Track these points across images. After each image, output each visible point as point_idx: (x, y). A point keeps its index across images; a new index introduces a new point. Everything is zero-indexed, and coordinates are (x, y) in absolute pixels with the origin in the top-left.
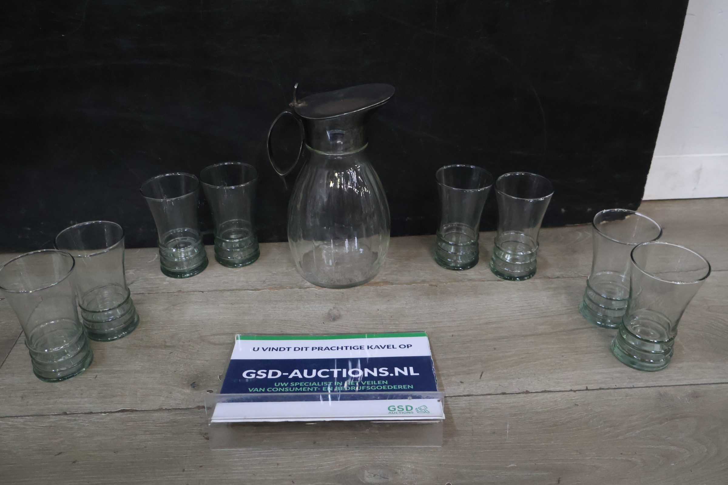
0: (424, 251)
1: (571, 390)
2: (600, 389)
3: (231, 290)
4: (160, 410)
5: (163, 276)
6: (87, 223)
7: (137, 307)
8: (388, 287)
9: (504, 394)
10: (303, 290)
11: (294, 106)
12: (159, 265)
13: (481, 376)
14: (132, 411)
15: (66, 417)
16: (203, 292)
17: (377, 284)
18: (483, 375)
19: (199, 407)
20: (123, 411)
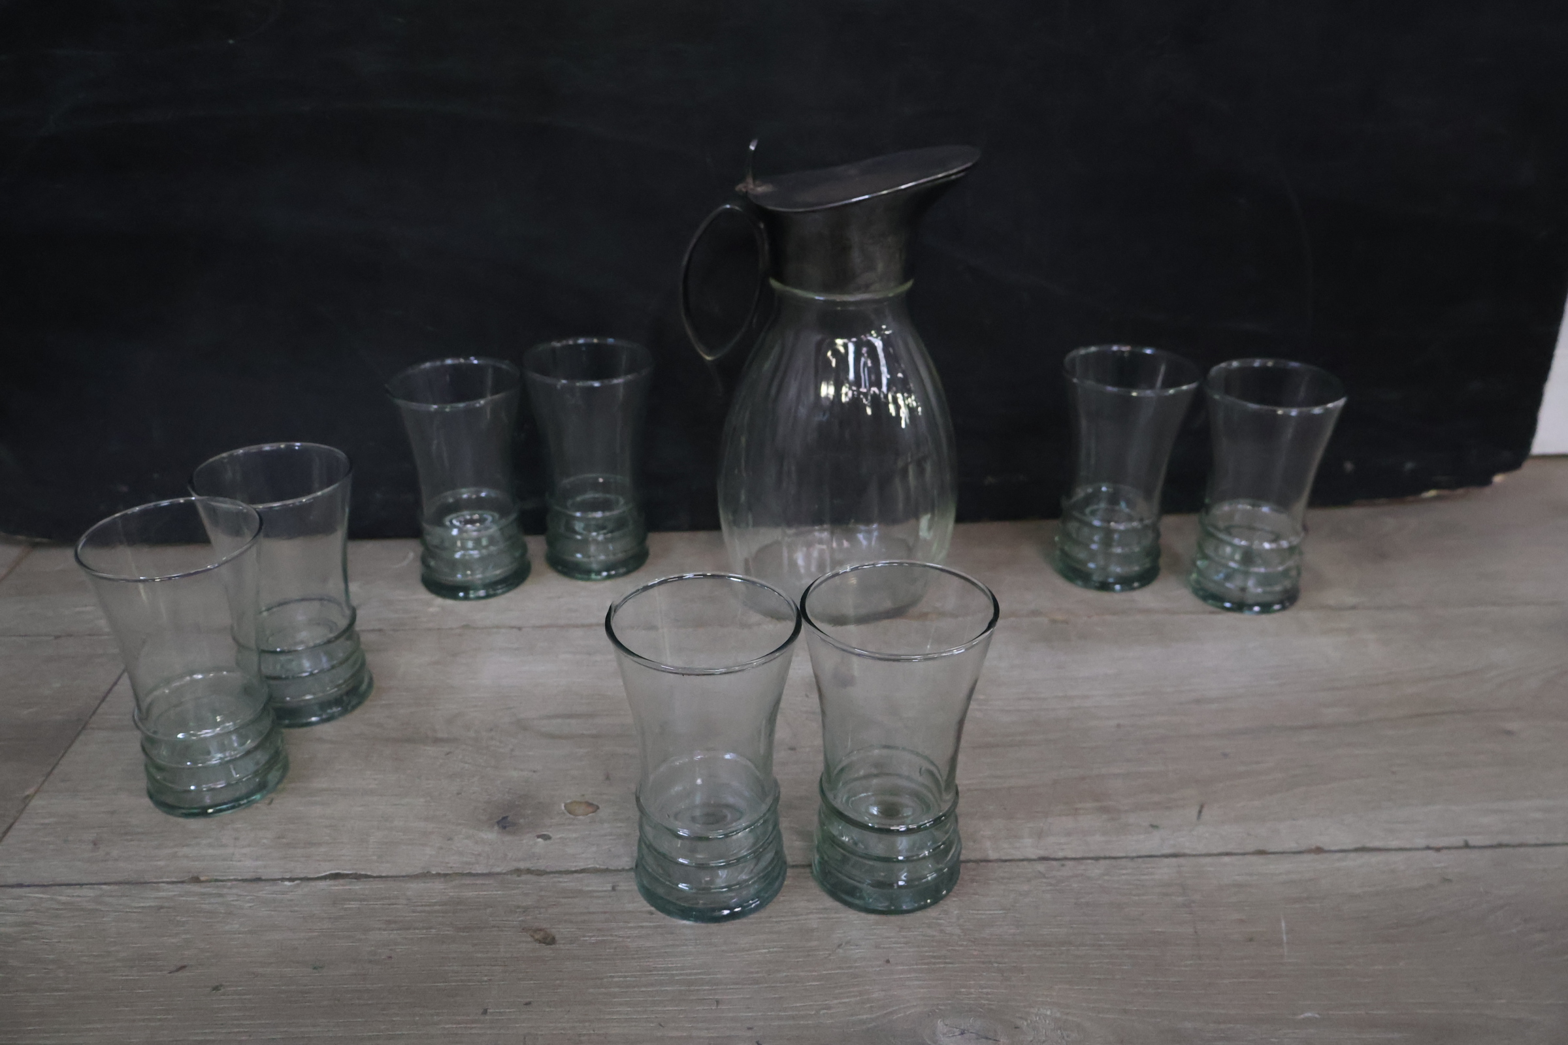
0: (1029, 552)
1: (1428, 848)
2: (1500, 846)
3: (583, 626)
4: (425, 876)
5: (426, 595)
6: (267, 448)
7: (369, 658)
9: (1261, 852)
11: (747, 192)
12: (417, 569)
13: (1200, 812)
14: (357, 877)
15: (196, 888)
16: (520, 629)
17: (923, 616)
18: (1205, 811)
19: (518, 872)
20: (336, 876)
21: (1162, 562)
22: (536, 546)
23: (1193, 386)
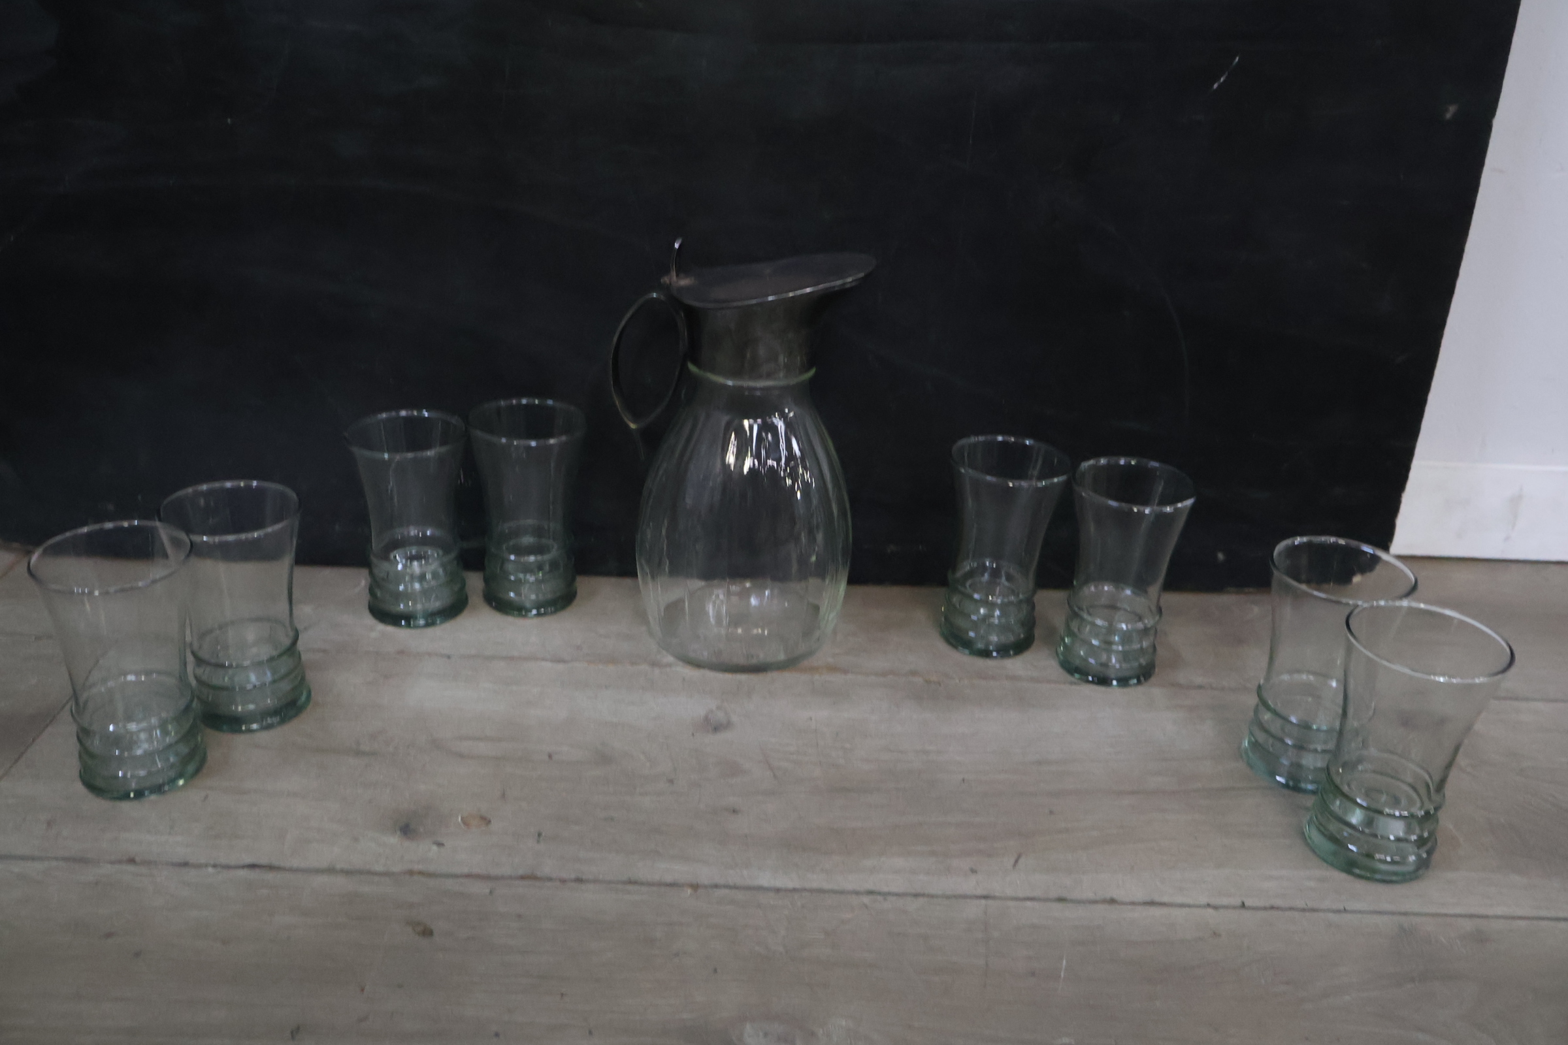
0: (920, 616)
1: (1209, 905)
2: (1272, 908)
3: (507, 658)
4: (331, 871)
5: (370, 620)
6: (228, 484)
7: (310, 676)
8: (837, 679)
9: (1061, 900)
10: (657, 671)
11: (670, 284)
12: (366, 598)
13: (1016, 862)
14: (271, 868)
15: (131, 868)
16: (449, 657)
17: (813, 670)
18: (1022, 860)
19: (411, 873)
20: (253, 866)
21: (1037, 632)
22: (475, 582)
23: (1062, 478)
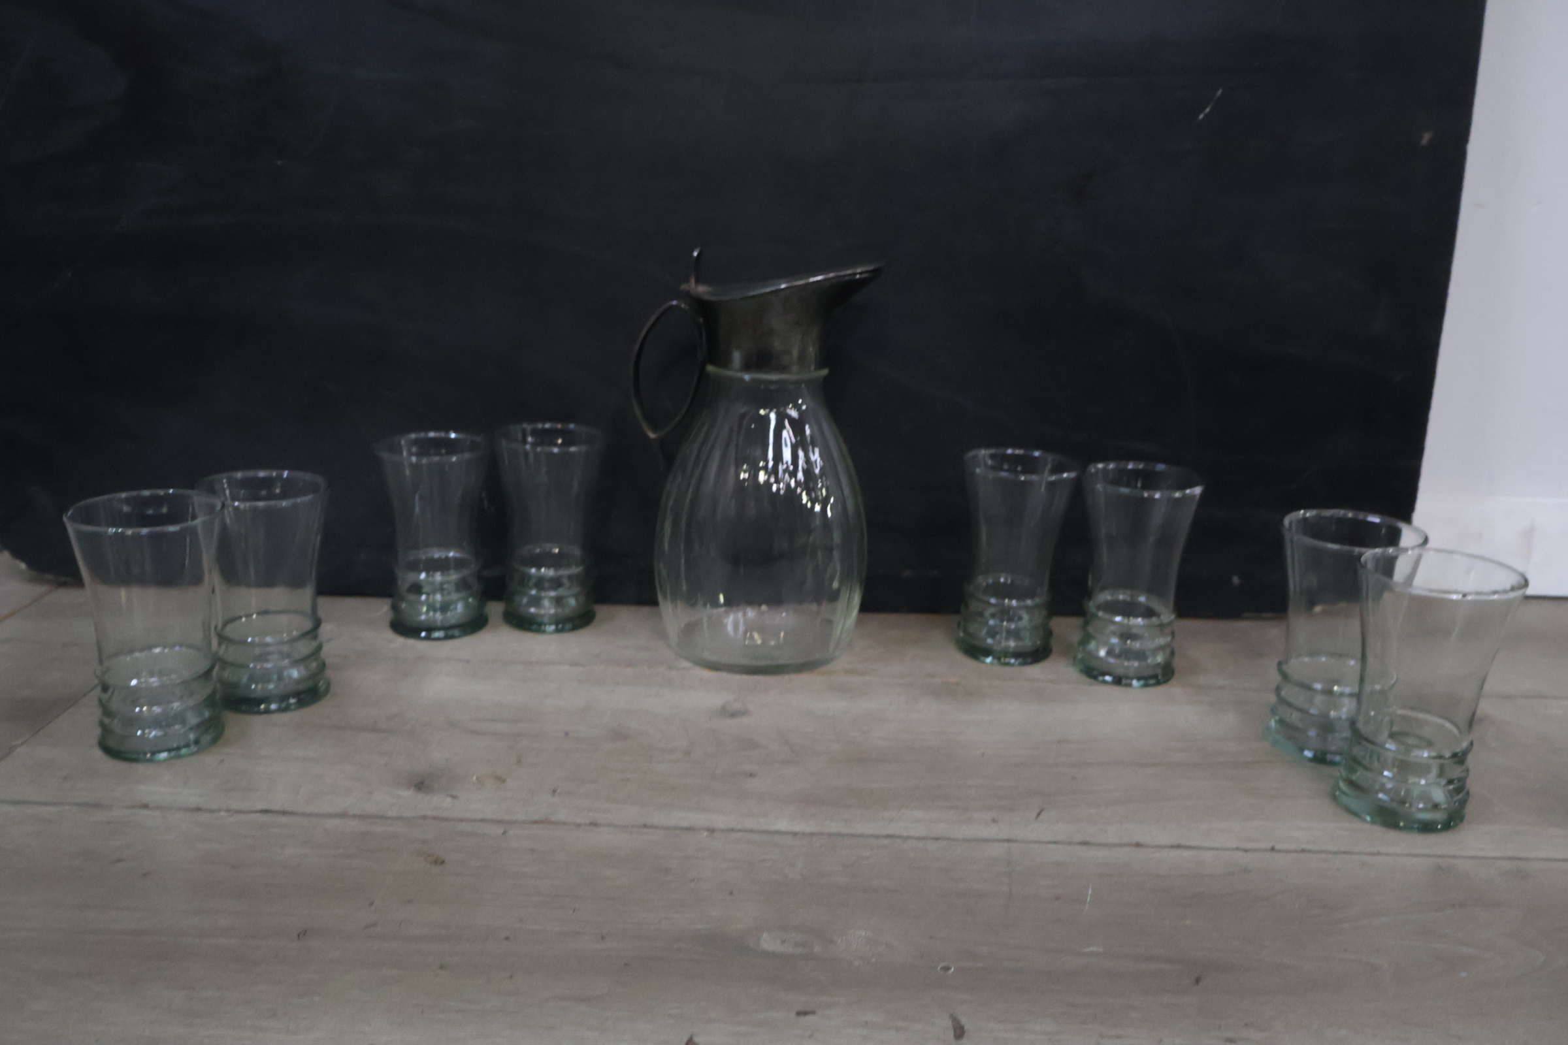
0: (937, 636)
1: (1237, 849)
2: (1303, 851)
4: (344, 815)
5: (390, 634)
8: (854, 679)
9: (1085, 843)
10: (674, 673)
11: (690, 290)
12: (388, 617)
13: (1039, 815)
14: (284, 813)
15: (144, 812)
16: (468, 662)
17: (832, 672)
18: (1043, 815)
19: (424, 817)
20: (266, 811)
21: (1055, 645)
22: (495, 608)
23: (1073, 475)
